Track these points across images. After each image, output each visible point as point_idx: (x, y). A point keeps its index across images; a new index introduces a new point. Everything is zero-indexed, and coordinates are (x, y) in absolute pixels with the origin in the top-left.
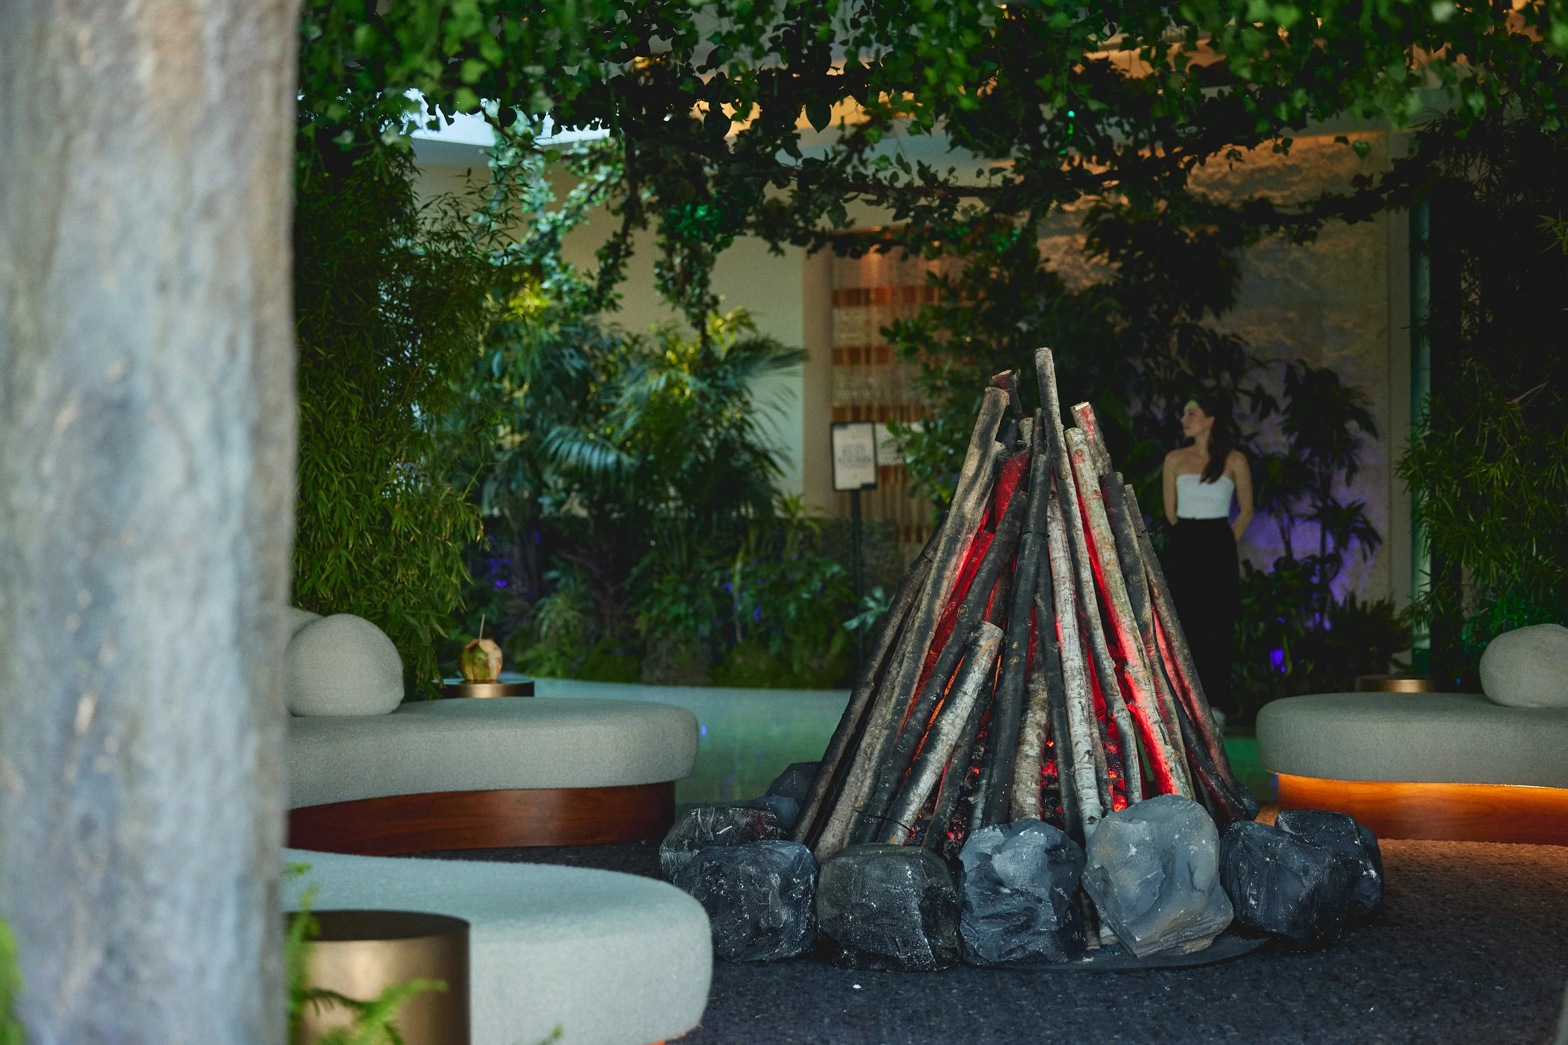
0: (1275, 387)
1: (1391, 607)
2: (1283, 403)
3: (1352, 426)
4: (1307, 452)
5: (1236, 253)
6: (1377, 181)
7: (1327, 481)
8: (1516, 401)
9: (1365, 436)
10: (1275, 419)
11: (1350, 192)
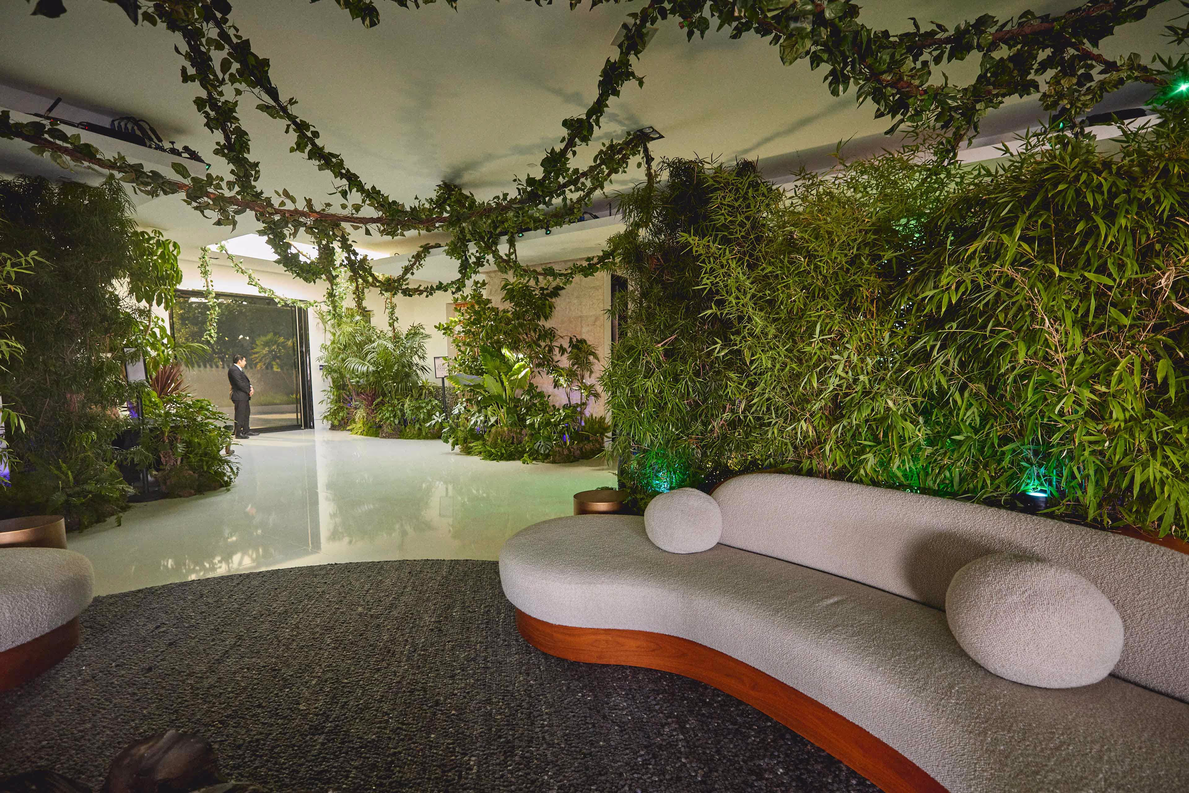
0: (566, 345)
1: (605, 418)
2: (569, 350)
3: (591, 358)
4: (576, 366)
5: (554, 300)
6: (595, 260)
7: (583, 377)
8: (660, 345)
9: (596, 361)
10: (566, 355)
11: (585, 264)
